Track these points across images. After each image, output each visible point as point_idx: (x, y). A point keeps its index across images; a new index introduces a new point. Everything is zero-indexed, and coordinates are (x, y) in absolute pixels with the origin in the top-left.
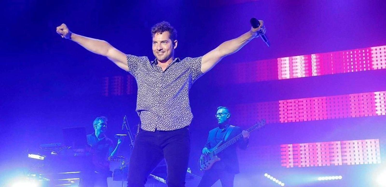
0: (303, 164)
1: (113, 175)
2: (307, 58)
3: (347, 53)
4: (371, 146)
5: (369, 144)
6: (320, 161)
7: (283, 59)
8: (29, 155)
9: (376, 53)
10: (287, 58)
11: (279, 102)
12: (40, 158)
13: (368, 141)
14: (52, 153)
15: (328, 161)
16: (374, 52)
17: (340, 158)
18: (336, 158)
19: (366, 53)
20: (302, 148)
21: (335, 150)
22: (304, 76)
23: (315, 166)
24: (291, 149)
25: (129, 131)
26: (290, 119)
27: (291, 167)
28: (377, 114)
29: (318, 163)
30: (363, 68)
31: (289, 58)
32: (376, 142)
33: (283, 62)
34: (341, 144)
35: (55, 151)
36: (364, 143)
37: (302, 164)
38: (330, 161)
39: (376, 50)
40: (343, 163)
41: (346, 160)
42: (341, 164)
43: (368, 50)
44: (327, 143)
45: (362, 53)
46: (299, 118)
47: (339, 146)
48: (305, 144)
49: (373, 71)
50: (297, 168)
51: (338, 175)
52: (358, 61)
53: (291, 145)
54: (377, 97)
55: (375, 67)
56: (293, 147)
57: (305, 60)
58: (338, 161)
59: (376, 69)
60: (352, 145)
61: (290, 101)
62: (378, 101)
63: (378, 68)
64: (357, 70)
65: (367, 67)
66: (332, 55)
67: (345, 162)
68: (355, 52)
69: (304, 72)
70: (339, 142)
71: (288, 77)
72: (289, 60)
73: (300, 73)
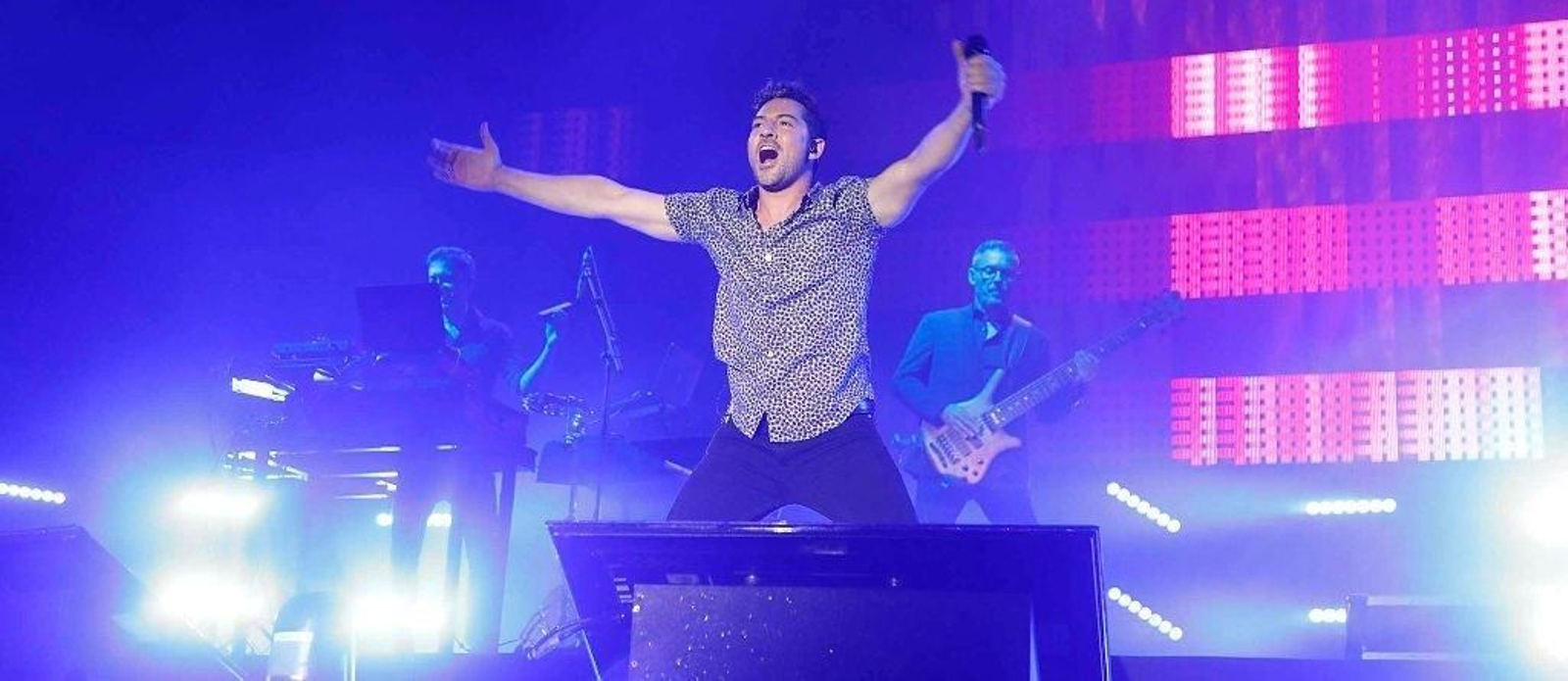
0: (1254, 454)
1: (537, 463)
2: (1281, 58)
3: (1435, 44)
4: (1510, 394)
5: (1501, 387)
6: (1316, 444)
7: (1191, 60)
8: (235, 380)
9: (1544, 47)
10: (1208, 60)
11: (1173, 223)
12: (274, 393)
13: (1501, 373)
14: (317, 376)
15: (1348, 443)
16: (1534, 42)
17: (1392, 433)
18: (1376, 435)
19: (1504, 44)
20: (1252, 395)
21: (1375, 406)
22: (1268, 126)
23: (1299, 460)
24: (1210, 397)
25: (599, 302)
26: (1211, 287)
27: (1208, 463)
28: (1537, 275)
29: (1309, 450)
30: (1490, 100)
31: (1216, 57)
32: (1531, 379)
33: (1190, 73)
34: (1398, 383)
35: (330, 371)
36: (1484, 380)
37: (1248, 453)
38: (1355, 443)
39: (1544, 34)
40: (1401, 455)
41: (1415, 441)
42: (1393, 457)
43: (1511, 36)
44: (1344, 379)
45: (1489, 46)
46: (1243, 284)
47: (1390, 390)
48: (1263, 380)
49: (1526, 113)
50: (1229, 468)
51: (1383, 497)
52: (1474, 75)
53: (1209, 383)
54: (1540, 211)
55: (1536, 99)
56: (1218, 389)
57: (1274, 66)
58: (1382, 446)
59: (1541, 105)
60: (1437, 389)
61: (1213, 217)
62: (1540, 225)
63: (1546, 103)
64: (1467, 110)
65: (1506, 99)
66: (1375, 50)
67: (1410, 449)
68: (1465, 41)
69: (1270, 113)
70: (1390, 373)
71: (1207, 127)
72: (1216, 65)
73: (1255, 114)
